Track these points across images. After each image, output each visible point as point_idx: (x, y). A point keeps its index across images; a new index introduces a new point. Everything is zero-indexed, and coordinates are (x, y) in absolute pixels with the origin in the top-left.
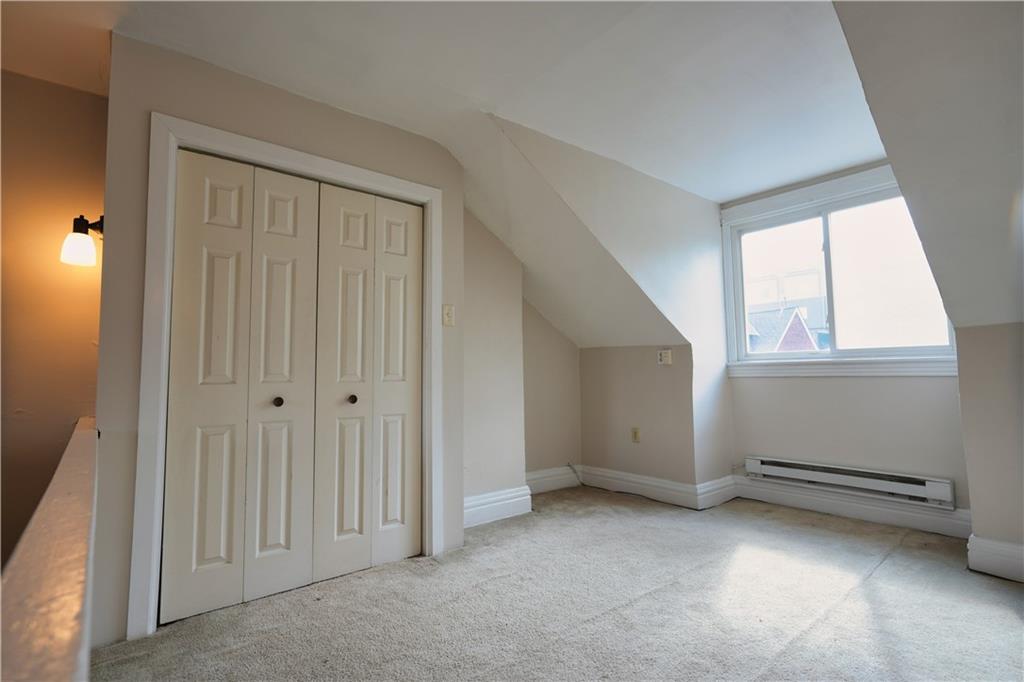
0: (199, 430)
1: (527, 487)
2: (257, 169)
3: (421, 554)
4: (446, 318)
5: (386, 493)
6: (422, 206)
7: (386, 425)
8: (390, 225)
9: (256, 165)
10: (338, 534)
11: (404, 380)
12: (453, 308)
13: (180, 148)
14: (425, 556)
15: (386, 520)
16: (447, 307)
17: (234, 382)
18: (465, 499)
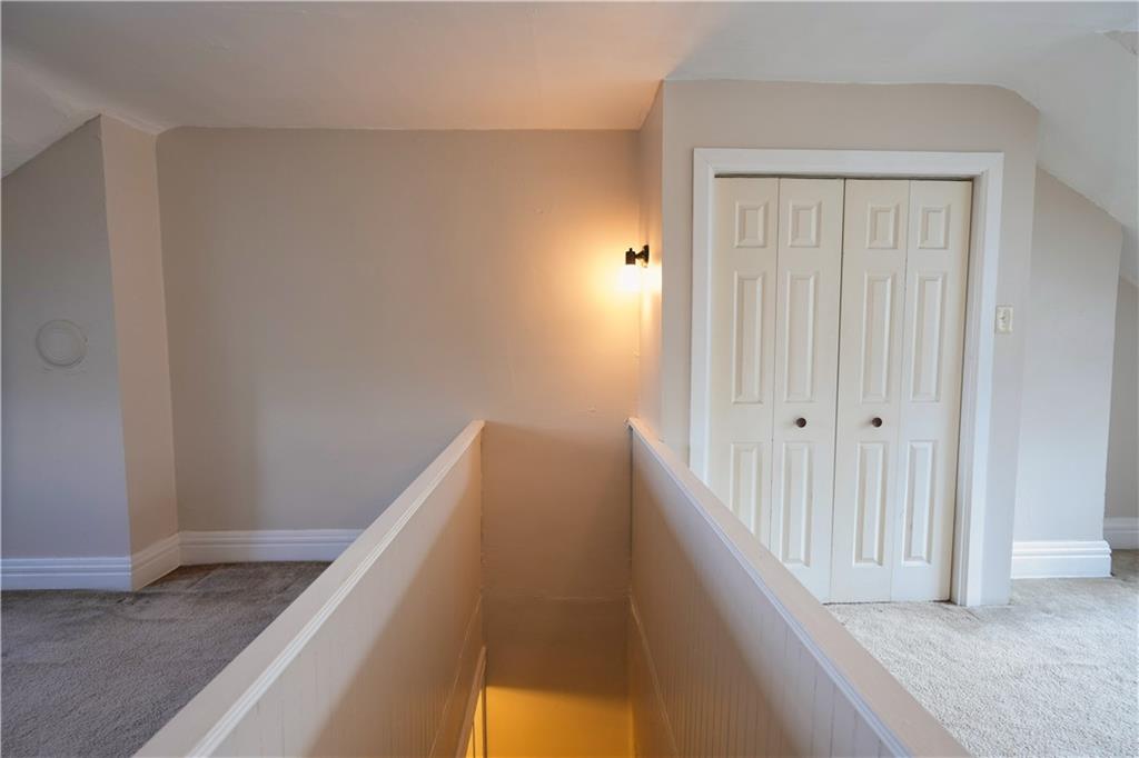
0: (732, 446)
1: (1105, 543)
2: (782, 180)
3: (950, 601)
4: (1001, 324)
5: (910, 527)
6: (971, 179)
7: (913, 451)
8: (927, 212)
9: (780, 176)
10: (857, 561)
11: (937, 401)
12: (1011, 310)
13: (717, 176)
14: (955, 604)
15: (908, 556)
16: (1002, 310)
17: (760, 402)
18: (1014, 544)
